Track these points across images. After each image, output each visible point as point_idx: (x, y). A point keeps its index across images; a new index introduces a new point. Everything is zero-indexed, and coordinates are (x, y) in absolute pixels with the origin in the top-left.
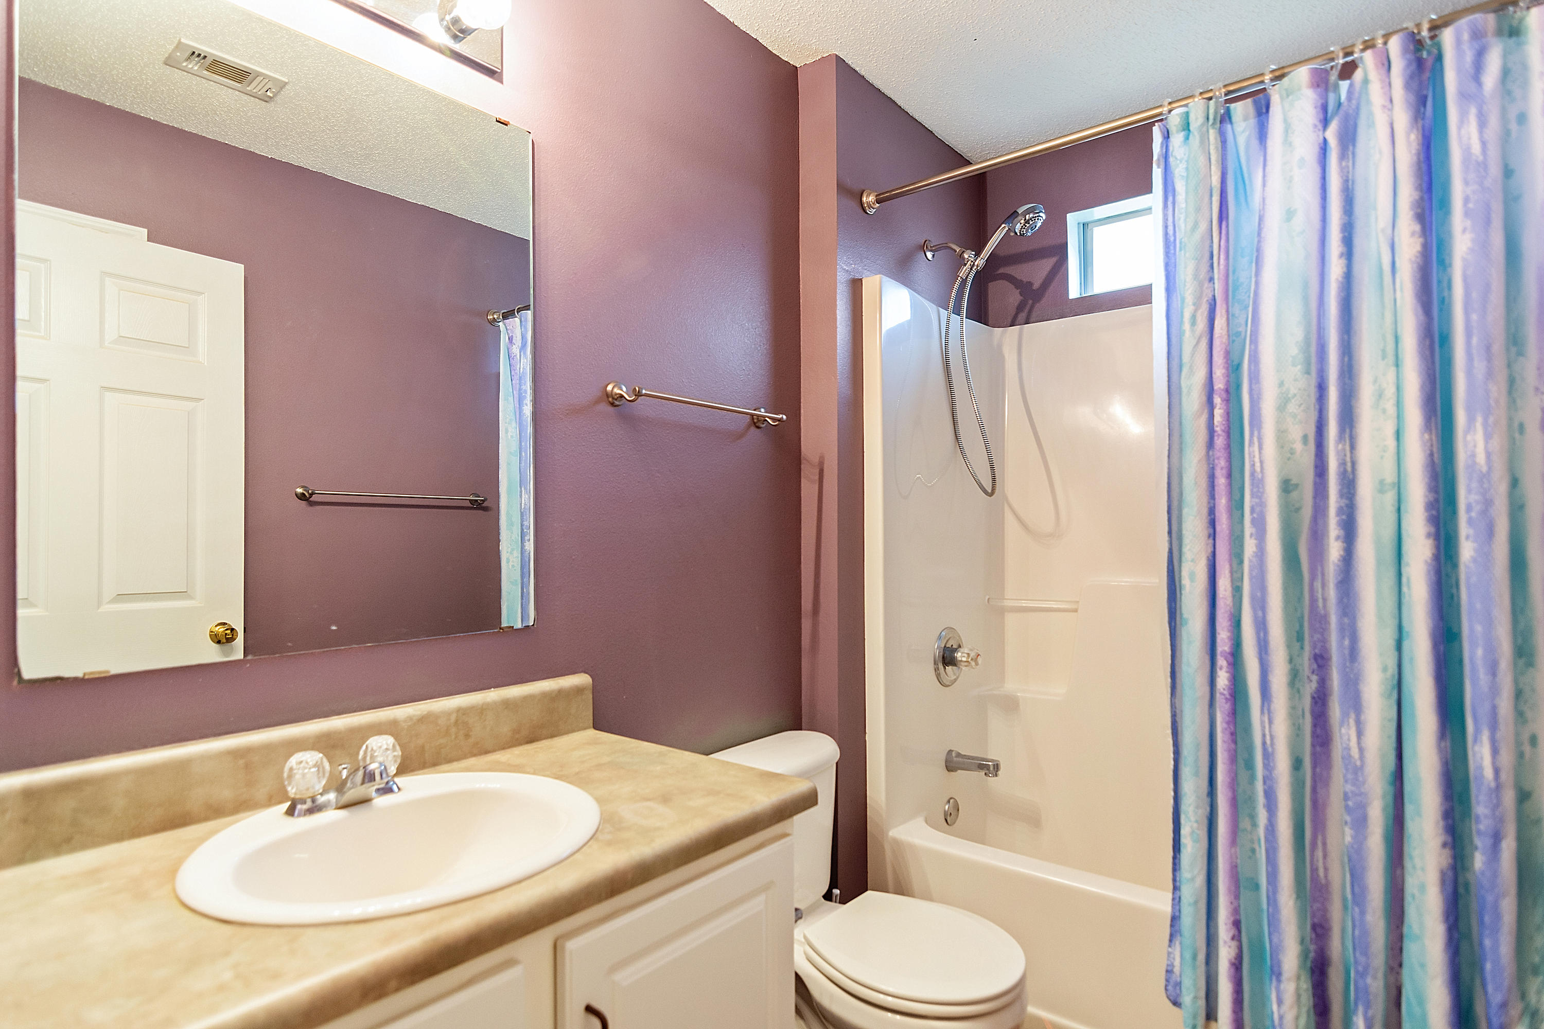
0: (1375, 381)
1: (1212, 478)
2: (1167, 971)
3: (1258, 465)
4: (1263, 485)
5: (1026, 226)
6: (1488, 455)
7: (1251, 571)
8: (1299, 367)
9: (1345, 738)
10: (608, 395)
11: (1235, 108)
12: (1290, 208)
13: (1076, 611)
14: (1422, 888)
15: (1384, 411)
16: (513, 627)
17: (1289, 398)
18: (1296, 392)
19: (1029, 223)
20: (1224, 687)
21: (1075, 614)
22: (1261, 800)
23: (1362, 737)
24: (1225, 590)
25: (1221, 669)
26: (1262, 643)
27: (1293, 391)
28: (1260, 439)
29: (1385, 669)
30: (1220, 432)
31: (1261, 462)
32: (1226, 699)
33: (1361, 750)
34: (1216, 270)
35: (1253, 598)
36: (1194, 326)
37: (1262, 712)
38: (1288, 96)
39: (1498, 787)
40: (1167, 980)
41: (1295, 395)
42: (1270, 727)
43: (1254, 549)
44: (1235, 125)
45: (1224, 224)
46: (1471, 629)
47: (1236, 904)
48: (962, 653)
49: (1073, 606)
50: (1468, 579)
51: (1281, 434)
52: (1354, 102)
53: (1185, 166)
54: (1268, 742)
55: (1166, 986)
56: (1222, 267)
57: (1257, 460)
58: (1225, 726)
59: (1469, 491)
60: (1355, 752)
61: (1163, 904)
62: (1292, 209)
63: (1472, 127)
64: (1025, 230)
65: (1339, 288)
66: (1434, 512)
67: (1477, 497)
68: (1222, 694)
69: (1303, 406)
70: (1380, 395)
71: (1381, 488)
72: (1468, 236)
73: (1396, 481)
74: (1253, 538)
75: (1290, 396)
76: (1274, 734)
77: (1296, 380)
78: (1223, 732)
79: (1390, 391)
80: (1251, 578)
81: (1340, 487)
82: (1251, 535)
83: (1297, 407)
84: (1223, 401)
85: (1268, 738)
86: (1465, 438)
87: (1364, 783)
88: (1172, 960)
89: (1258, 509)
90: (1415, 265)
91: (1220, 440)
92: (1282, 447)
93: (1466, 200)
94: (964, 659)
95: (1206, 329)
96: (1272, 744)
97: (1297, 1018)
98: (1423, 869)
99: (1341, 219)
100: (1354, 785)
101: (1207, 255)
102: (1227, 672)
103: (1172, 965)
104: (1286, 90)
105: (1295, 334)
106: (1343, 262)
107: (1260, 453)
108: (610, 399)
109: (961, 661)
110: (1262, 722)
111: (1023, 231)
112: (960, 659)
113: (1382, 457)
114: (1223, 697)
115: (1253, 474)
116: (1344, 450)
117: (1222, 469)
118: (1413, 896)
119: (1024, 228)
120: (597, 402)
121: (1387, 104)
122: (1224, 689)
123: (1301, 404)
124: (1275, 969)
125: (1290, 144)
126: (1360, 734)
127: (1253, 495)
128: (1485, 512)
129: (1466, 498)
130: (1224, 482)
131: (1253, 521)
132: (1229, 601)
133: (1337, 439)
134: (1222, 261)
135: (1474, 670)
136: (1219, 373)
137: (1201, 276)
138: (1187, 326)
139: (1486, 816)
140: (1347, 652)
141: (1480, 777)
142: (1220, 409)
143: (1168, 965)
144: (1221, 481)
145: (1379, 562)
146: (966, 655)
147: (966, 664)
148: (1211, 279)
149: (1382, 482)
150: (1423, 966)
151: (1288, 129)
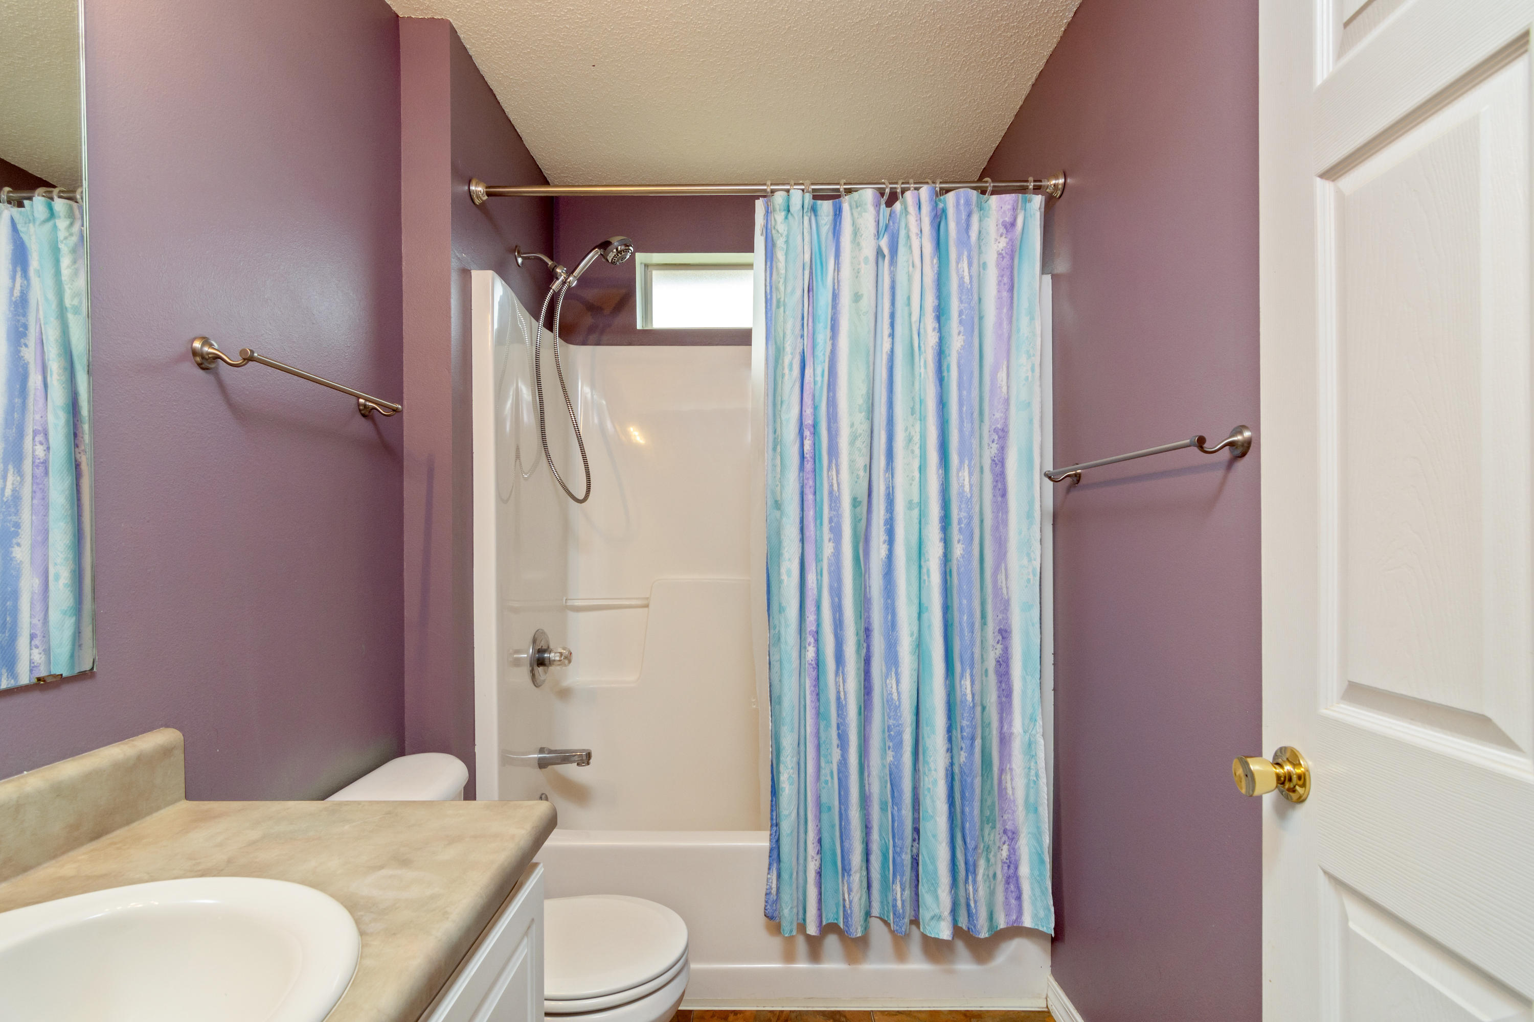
0: (906, 429)
1: (802, 494)
2: (766, 894)
3: (835, 486)
4: (839, 501)
5: (618, 256)
6: (971, 486)
7: (829, 566)
8: (863, 414)
9: (889, 686)
10: (195, 353)
11: (821, 205)
12: (858, 292)
13: (647, 606)
14: (935, 782)
15: (913, 452)
16: (62, 675)
17: (857, 436)
18: (861, 432)
19: (621, 254)
20: (812, 658)
21: (646, 609)
22: (835, 741)
23: (899, 684)
24: (813, 583)
25: (809, 645)
26: (838, 622)
27: (860, 431)
28: (837, 465)
29: (912, 635)
30: (809, 458)
31: (838, 484)
32: (813, 668)
33: (899, 693)
34: (805, 330)
35: (831, 588)
36: (791, 371)
37: (837, 674)
38: (857, 207)
39: (974, 706)
40: (766, 902)
41: (860, 435)
42: (844, 685)
43: (832, 550)
44: (819, 218)
45: (811, 293)
46: (961, 603)
47: (819, 826)
48: (555, 653)
49: (645, 602)
50: (958, 569)
51: (852, 462)
52: (896, 224)
53: (784, 240)
54: (842, 696)
55: (766, 906)
56: (810, 328)
57: (835, 482)
58: (813, 688)
59: (960, 510)
60: (895, 696)
61: (762, 841)
62: (860, 294)
63: (965, 265)
64: (616, 259)
65: (888, 359)
66: (943, 524)
67: (965, 514)
68: (810, 664)
69: (865, 443)
70: (910, 440)
71: (910, 505)
72: (961, 337)
73: (919, 501)
74: (831, 541)
75: (857, 435)
76: (846, 690)
77: (861, 423)
78: (811, 694)
79: (917, 438)
80: (830, 573)
81: (886, 505)
82: (830, 540)
83: (862, 444)
84: (811, 434)
85: (842, 693)
86: (958, 474)
87: (901, 717)
88: (771, 884)
89: (835, 520)
90: (935, 351)
91: (809, 464)
92: (853, 473)
93: (961, 313)
94: (558, 658)
95: (799, 376)
96: (845, 698)
97: (860, 899)
98: (935, 770)
99: (890, 308)
100: (894, 719)
101: (800, 317)
102: (814, 647)
103: (771, 888)
104: (856, 202)
105: (862, 389)
106: (890, 339)
107: (837, 476)
108: (198, 359)
109: (554, 660)
110: (836, 683)
111: (615, 260)
112: (553, 659)
113: (911, 484)
114: (811, 666)
115: (831, 493)
116: (889, 477)
117: (810, 487)
118: (929, 789)
119: (616, 257)
120: (180, 359)
121: (919, 233)
122: (812, 661)
123: (864, 442)
124: (847, 868)
125: (858, 244)
126: (898, 682)
127: (831, 509)
128: (969, 524)
129: (958, 514)
130: (812, 497)
131: (831, 529)
132: (815, 592)
133: (885, 469)
134: (810, 324)
135: (962, 630)
136: (808, 411)
137: (796, 333)
138: (786, 371)
139: (967, 726)
140: (889, 624)
141: (963, 702)
142: (809, 440)
143: (767, 889)
144: (809, 497)
145: (909, 559)
146: (558, 654)
147: (559, 663)
148: (802, 336)
149: (910, 502)
150: (934, 836)
151: (856, 232)
